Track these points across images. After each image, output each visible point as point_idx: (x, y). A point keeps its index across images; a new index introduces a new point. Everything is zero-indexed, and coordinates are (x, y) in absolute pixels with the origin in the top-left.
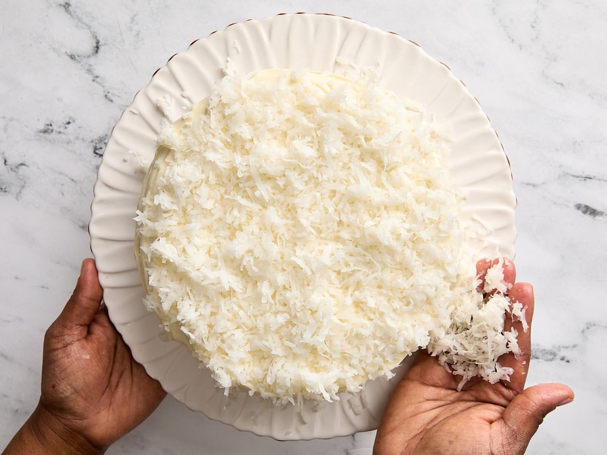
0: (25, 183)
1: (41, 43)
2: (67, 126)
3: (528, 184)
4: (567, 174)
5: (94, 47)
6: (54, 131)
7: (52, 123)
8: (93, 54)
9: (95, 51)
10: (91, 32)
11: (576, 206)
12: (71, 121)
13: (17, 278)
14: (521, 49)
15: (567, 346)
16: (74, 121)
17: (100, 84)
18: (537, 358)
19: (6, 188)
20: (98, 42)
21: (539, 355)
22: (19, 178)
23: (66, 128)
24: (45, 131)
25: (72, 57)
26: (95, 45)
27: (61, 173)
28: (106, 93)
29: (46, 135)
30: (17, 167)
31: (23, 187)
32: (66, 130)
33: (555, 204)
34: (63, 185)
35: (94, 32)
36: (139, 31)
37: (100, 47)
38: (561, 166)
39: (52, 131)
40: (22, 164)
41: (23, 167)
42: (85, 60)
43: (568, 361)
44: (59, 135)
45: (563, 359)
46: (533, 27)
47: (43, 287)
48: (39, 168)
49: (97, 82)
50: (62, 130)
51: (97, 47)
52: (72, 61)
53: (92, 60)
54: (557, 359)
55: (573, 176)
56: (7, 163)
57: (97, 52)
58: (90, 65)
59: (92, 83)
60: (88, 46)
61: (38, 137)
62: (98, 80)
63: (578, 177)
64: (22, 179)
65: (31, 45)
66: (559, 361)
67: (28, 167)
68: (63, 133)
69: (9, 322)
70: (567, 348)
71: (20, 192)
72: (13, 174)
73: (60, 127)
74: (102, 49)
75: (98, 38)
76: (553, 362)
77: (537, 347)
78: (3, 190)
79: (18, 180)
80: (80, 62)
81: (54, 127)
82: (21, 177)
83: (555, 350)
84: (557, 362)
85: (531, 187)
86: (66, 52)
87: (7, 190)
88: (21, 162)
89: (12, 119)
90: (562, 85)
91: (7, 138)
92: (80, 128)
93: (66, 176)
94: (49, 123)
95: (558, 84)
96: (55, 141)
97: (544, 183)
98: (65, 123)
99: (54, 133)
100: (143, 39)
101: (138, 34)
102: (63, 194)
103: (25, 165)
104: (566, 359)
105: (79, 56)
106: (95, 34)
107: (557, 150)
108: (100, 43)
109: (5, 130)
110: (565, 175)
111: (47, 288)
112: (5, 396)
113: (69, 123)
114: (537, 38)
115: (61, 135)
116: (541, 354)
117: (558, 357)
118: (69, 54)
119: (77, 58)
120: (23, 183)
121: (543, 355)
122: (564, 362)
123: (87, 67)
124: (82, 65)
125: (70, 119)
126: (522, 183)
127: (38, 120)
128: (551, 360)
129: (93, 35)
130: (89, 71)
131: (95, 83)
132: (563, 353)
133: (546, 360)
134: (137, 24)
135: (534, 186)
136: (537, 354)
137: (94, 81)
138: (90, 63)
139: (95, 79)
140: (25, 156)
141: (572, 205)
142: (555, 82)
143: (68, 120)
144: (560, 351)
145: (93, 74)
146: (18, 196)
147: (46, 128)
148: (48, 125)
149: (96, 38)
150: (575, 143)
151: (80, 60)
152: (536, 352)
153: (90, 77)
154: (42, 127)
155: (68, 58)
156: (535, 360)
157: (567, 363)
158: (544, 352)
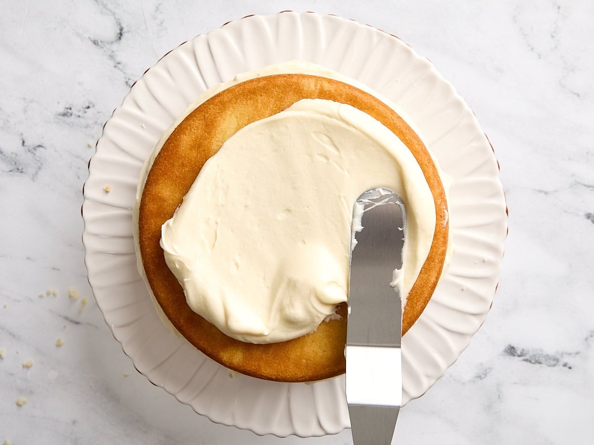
0: (42, 165)
1: (65, 27)
2: (86, 110)
3: (541, 191)
4: (579, 183)
5: (118, 34)
6: (73, 115)
7: (71, 107)
8: (116, 41)
9: (118, 38)
10: (115, 18)
11: (586, 215)
12: (90, 106)
13: (28, 258)
14: (540, 58)
15: (571, 352)
16: (93, 106)
17: (121, 71)
18: (540, 363)
19: (22, 168)
20: (121, 29)
21: (542, 360)
22: (36, 160)
23: (85, 112)
24: (64, 115)
25: (95, 43)
26: (119, 31)
27: (78, 157)
28: (127, 80)
29: (65, 118)
30: (34, 149)
31: (40, 168)
32: (85, 114)
33: (566, 212)
34: (79, 168)
35: (119, 19)
36: (163, 20)
37: (123, 34)
38: (573, 175)
39: (71, 115)
40: (40, 146)
41: (41, 149)
42: (108, 46)
43: (570, 368)
44: (78, 118)
45: (565, 365)
46: (553, 37)
47: (54, 269)
48: (56, 151)
49: (119, 69)
50: (81, 114)
51: (121, 34)
52: (94, 46)
53: (115, 47)
54: (559, 365)
55: (585, 185)
56: (25, 144)
57: (120, 38)
58: (113, 52)
59: (114, 68)
60: (112, 33)
61: (57, 120)
62: (119, 66)
63: (589, 187)
64: (39, 161)
65: (55, 29)
66: (561, 367)
67: (46, 148)
68: (82, 117)
69: (18, 301)
70: (570, 354)
71: (36, 174)
72: (30, 155)
73: (79, 111)
74: (125, 35)
75: (122, 25)
76: (556, 368)
77: (540, 352)
78: (20, 171)
79: (35, 161)
80: (102, 47)
81: (74, 111)
82: (37, 159)
83: (558, 356)
84: (559, 368)
85: (543, 194)
86: (89, 38)
87: (23, 171)
88: (38, 144)
89: (32, 101)
90: (578, 95)
91: (26, 119)
92: (99, 112)
93: (83, 160)
94: (68, 107)
95: (575, 94)
96: (73, 124)
97: (555, 191)
98: (85, 107)
99: (73, 117)
100: (166, 28)
101: (162, 23)
102: (79, 177)
103: (43, 147)
104: (568, 366)
105: (102, 42)
106: (119, 21)
107: (570, 159)
108: (124, 30)
109: (25, 111)
110: (577, 184)
111: (58, 270)
112: (12, 374)
113: (88, 107)
114: (556, 48)
115: (81, 119)
116: (544, 360)
117: (561, 363)
118: (93, 40)
119: (100, 43)
120: (40, 165)
121: (546, 360)
122: (566, 369)
123: (109, 53)
124: (104, 51)
125: (89, 104)
126: (534, 190)
127: (59, 103)
128: (554, 366)
129: (117, 22)
130: (111, 57)
131: (116, 69)
132: (566, 359)
133: (549, 366)
134: (161, 13)
135: (546, 193)
136: (540, 359)
137: (115, 67)
138: (113, 50)
139: (117, 65)
140: (43, 138)
141: (582, 214)
142: (572, 92)
143: (87, 105)
144: (562, 357)
145: (115, 60)
146: (34, 177)
147: (65, 112)
148: (67, 108)
149: (120, 24)
150: (587, 153)
151: (102, 46)
152: (539, 357)
153: (112, 64)
154: (61, 110)
155: (91, 44)
156: (538, 365)
157: (570, 370)
158: (548, 357)
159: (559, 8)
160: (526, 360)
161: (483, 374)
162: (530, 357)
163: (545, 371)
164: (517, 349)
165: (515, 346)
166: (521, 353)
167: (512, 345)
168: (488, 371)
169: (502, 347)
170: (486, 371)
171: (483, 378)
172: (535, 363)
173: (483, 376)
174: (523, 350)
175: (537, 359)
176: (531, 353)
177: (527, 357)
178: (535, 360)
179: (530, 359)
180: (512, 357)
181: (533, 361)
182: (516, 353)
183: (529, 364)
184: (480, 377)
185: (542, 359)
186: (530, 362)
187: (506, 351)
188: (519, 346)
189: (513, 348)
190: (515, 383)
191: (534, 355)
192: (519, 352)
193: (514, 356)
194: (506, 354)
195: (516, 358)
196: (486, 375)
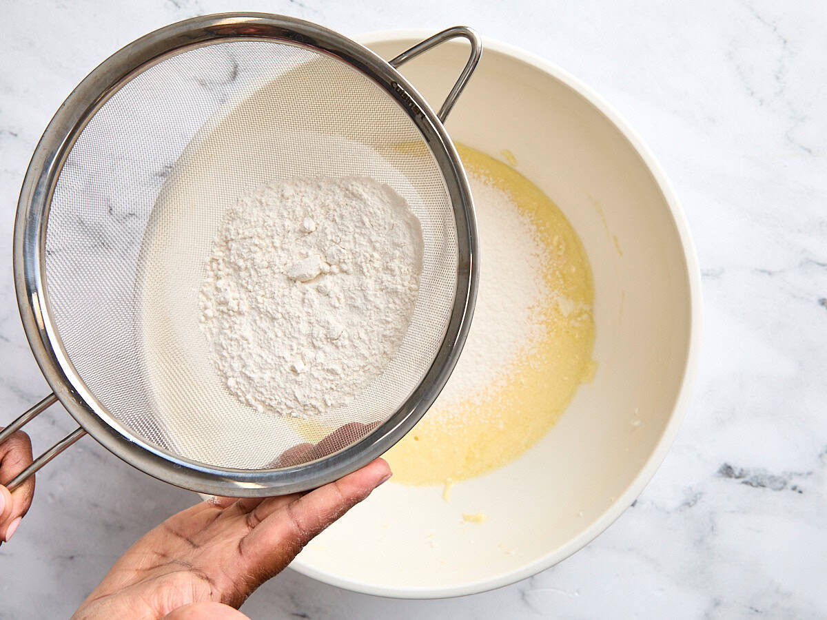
3: (763, 271)
4: (810, 261)
5: (231, 73)
8: (229, 81)
9: (232, 78)
11: (820, 300)
14: (761, 104)
15: (801, 473)
18: (763, 486)
20: (236, 67)
24: (163, 175)
26: (232, 69)
30: (125, 218)
33: (795, 297)
37: (238, 73)
38: (804, 251)
40: (131, 215)
41: (132, 218)
43: (800, 492)
45: (794, 489)
46: (778, 78)
51: (235, 73)
52: (201, 88)
53: (228, 89)
54: (787, 488)
55: (818, 264)
56: (112, 212)
57: (234, 78)
58: (225, 95)
63: (824, 265)
66: (789, 491)
67: (139, 218)
70: (800, 475)
74: (241, 74)
75: (237, 63)
76: (783, 493)
77: (763, 473)
82: (128, 231)
83: (785, 477)
84: (787, 492)
85: (766, 275)
90: (810, 151)
94: (168, 165)
95: (805, 149)
97: (781, 271)
104: (798, 489)
105: (211, 83)
107: (799, 231)
108: (239, 69)
110: (809, 263)
112: (96, 506)
114: (781, 92)
116: (768, 482)
117: (789, 486)
118: (199, 79)
119: (208, 84)
121: (771, 482)
122: (795, 493)
126: (756, 269)
128: (780, 489)
132: (795, 481)
133: (775, 489)
135: (770, 273)
136: (764, 481)
141: (815, 299)
142: (801, 147)
144: (791, 479)
147: (164, 171)
148: (167, 167)
149: (234, 61)
150: (821, 223)
152: (762, 479)
154: (159, 169)
156: (760, 489)
157: (799, 494)
158: (773, 479)
159: (785, 42)
160: (746, 483)
161: (693, 500)
162: (752, 479)
163: (769, 495)
164: (735, 469)
165: (732, 466)
166: (740, 474)
167: (729, 464)
168: (698, 496)
169: (717, 466)
170: (695, 496)
171: (693, 505)
172: (757, 486)
173: (692, 503)
174: (742, 470)
175: (759, 481)
176: (752, 474)
177: (747, 479)
178: (758, 482)
179: (750, 481)
180: (728, 479)
181: (754, 484)
182: (733, 473)
183: (750, 487)
184: (688, 504)
185: (766, 482)
186: (751, 484)
187: (721, 471)
188: (738, 464)
189: (729, 467)
190: (733, 512)
191: (756, 477)
192: (737, 473)
193: (731, 477)
194: (721, 475)
195: (733, 480)
196: (695, 501)
